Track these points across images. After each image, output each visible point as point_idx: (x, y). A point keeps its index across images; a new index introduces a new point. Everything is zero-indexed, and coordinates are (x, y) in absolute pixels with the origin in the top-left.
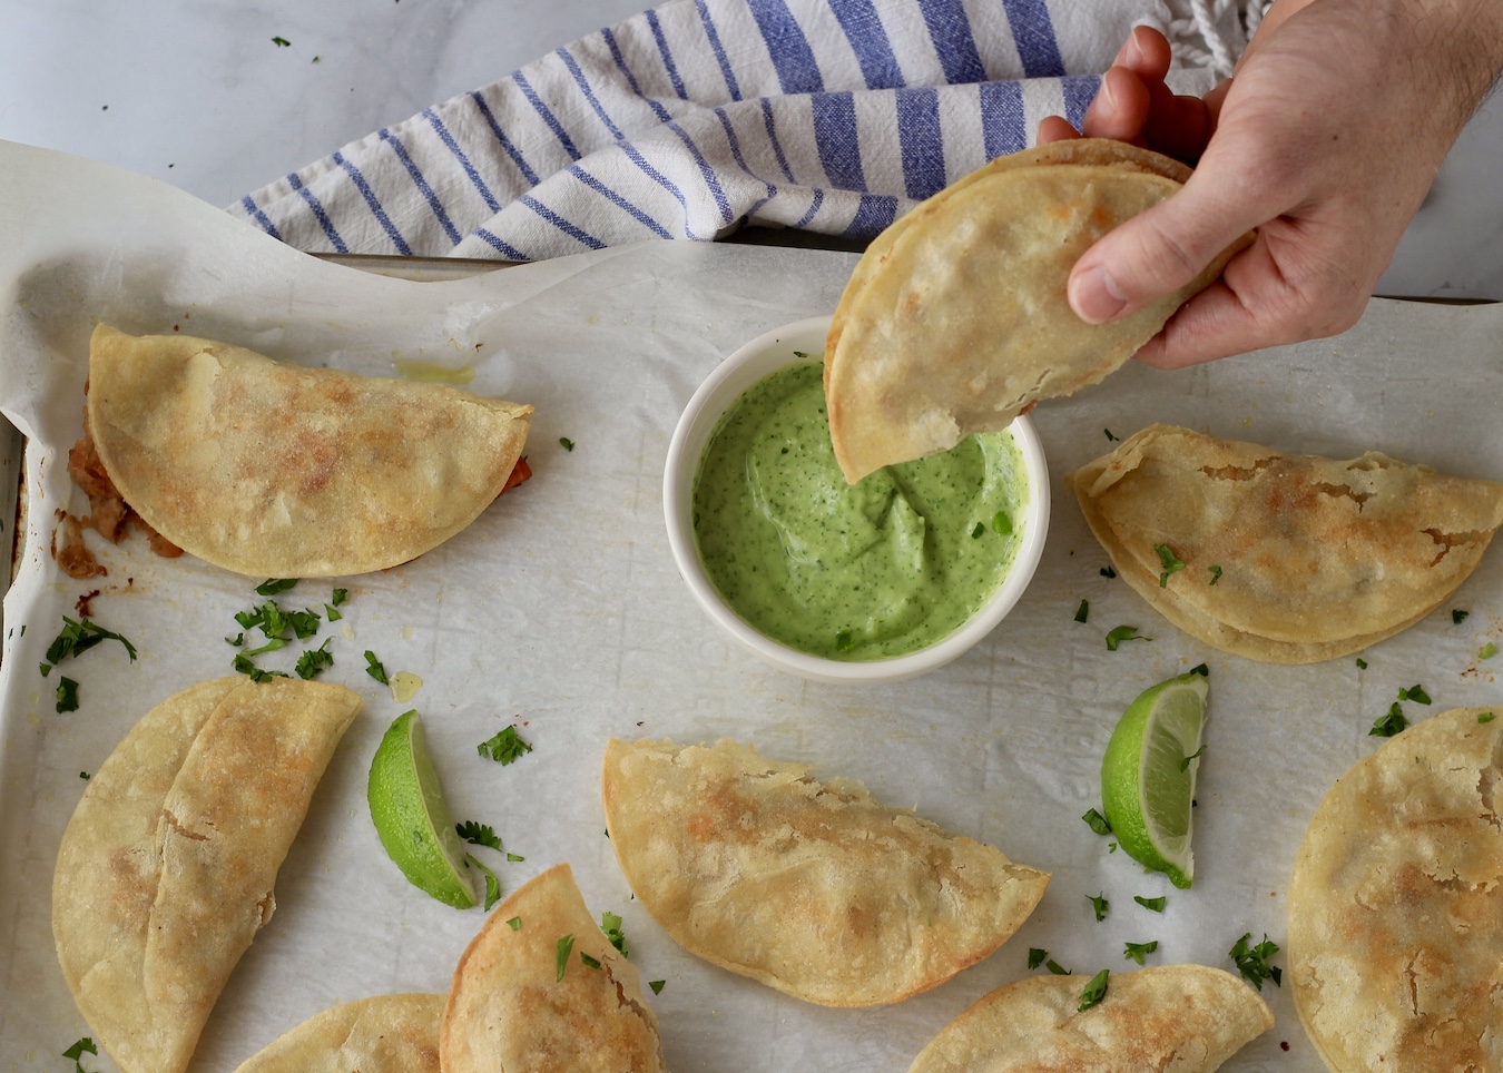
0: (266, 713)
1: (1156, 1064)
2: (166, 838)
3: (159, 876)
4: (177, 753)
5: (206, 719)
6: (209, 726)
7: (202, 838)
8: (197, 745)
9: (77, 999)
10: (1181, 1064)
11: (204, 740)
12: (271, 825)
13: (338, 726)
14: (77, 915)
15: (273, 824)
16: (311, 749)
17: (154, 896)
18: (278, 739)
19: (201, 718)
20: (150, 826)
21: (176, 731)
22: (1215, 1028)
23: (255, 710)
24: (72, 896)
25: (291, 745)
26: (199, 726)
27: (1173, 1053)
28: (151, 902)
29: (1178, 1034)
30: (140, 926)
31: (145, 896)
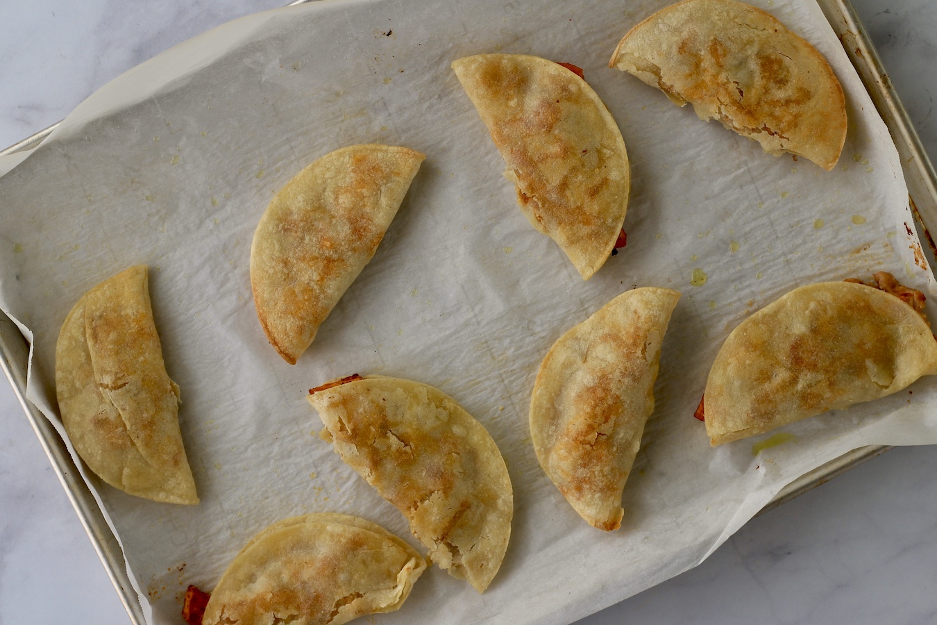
0: (108, 305)
1: (640, 355)
2: (109, 395)
3: (120, 415)
4: (84, 354)
5: (85, 328)
6: (89, 331)
7: (125, 384)
8: (90, 343)
9: (127, 491)
10: (651, 345)
11: (91, 339)
12: (150, 355)
13: (143, 286)
14: (99, 458)
15: (149, 354)
16: (140, 307)
17: (125, 425)
18: (122, 314)
19: (82, 329)
20: (99, 397)
21: (76, 344)
22: (657, 319)
23: (103, 308)
24: (89, 451)
25: (129, 311)
26: (84, 333)
27: (645, 345)
28: (125, 429)
29: (641, 334)
30: (129, 443)
31: (120, 429)
